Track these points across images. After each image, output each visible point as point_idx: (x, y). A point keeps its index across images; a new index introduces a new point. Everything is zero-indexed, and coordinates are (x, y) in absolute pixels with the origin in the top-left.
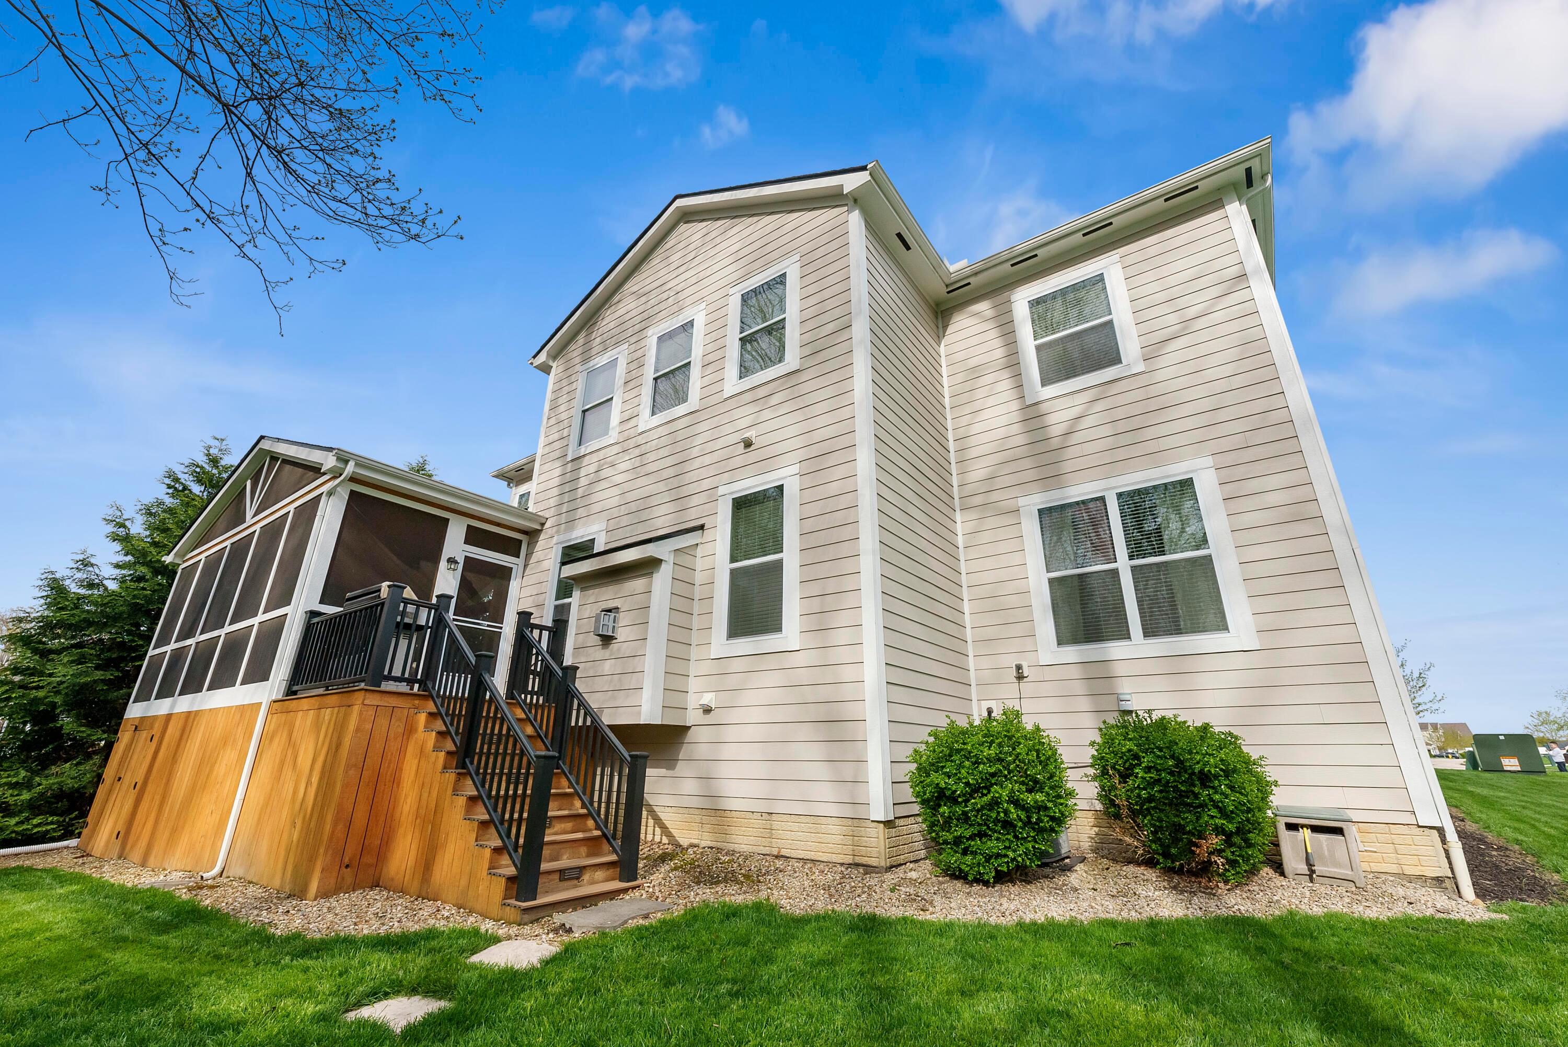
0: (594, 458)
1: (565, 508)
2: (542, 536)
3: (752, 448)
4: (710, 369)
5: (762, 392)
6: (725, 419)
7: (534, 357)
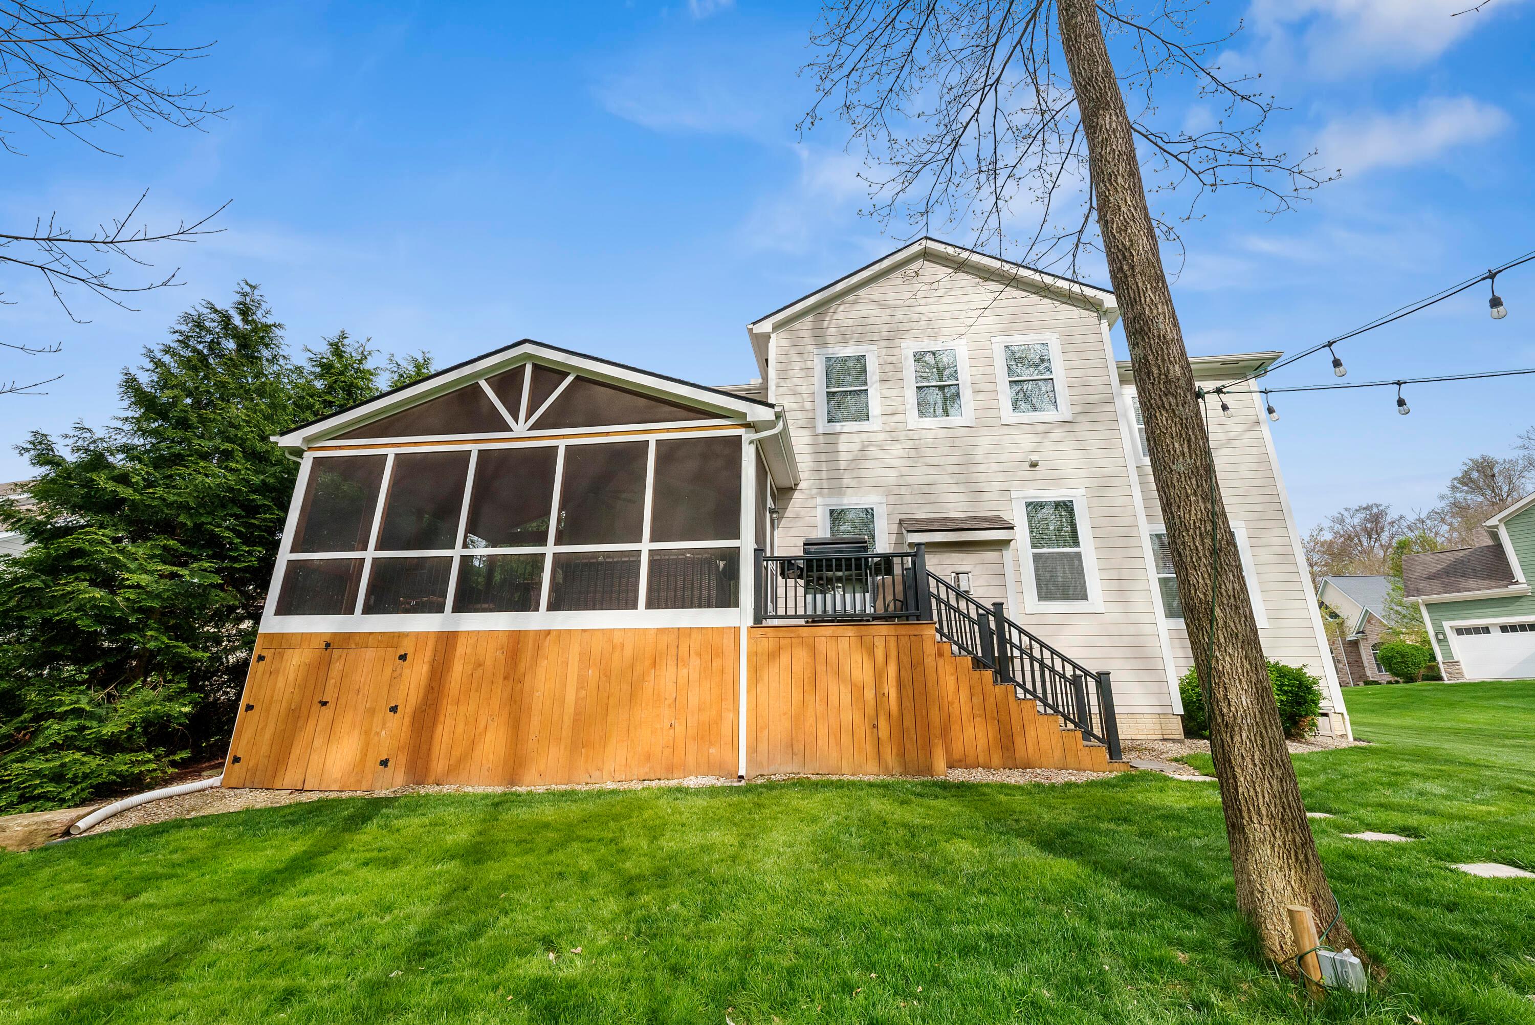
0: (856, 438)
1: (824, 475)
2: (797, 495)
3: (1037, 468)
4: (981, 396)
5: (1040, 428)
6: (1006, 439)
7: (754, 323)
